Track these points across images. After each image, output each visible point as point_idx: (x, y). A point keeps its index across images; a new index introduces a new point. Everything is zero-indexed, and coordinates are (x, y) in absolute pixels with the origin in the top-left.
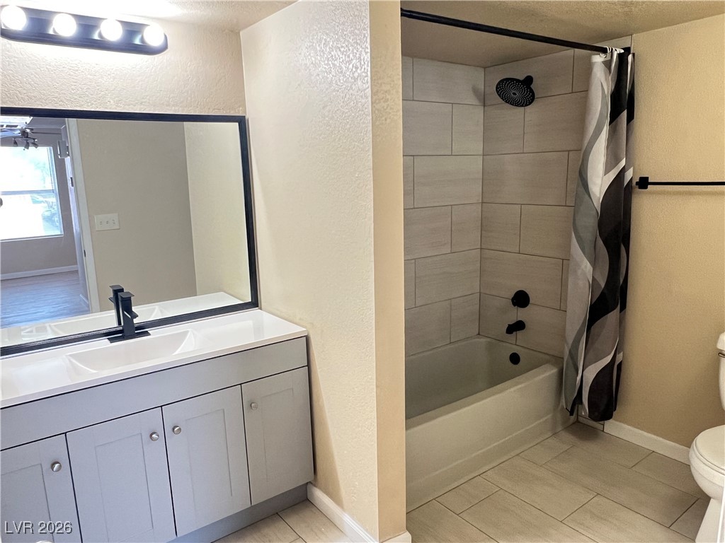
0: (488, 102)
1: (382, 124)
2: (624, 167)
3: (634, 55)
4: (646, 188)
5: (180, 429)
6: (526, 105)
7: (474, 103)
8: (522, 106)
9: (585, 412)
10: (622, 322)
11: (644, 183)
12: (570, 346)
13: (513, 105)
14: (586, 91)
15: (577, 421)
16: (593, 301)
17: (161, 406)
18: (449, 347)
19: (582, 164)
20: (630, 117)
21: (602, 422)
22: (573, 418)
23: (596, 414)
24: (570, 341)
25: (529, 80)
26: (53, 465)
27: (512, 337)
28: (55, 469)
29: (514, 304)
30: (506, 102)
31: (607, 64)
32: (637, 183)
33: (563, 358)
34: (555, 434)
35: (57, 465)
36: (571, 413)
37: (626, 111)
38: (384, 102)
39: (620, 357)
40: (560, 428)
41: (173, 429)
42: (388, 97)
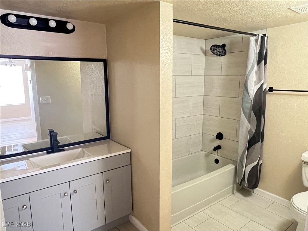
0: (207, 54)
1: (164, 66)
2: (263, 83)
3: (267, 37)
4: (272, 92)
5: (77, 191)
6: (223, 56)
7: (201, 54)
8: (221, 56)
9: (246, 185)
10: (261, 147)
11: (271, 90)
12: (240, 157)
13: (217, 55)
14: (248, 51)
15: (243, 188)
16: (250, 139)
17: (69, 182)
18: (189, 156)
19: (246, 81)
20: (266, 63)
21: (253, 189)
22: (241, 187)
23: (251, 185)
24: (240, 155)
25: (224, 45)
26: (23, 207)
27: (216, 152)
28: (24, 208)
29: (217, 138)
30: (214, 54)
31: (256, 41)
32: (268, 90)
33: (237, 162)
34: (233, 193)
35: (25, 207)
36: (240, 186)
37: (264, 60)
38: (165, 57)
39: (261, 162)
40: (235, 191)
41: (74, 191)
42: (167, 55)
